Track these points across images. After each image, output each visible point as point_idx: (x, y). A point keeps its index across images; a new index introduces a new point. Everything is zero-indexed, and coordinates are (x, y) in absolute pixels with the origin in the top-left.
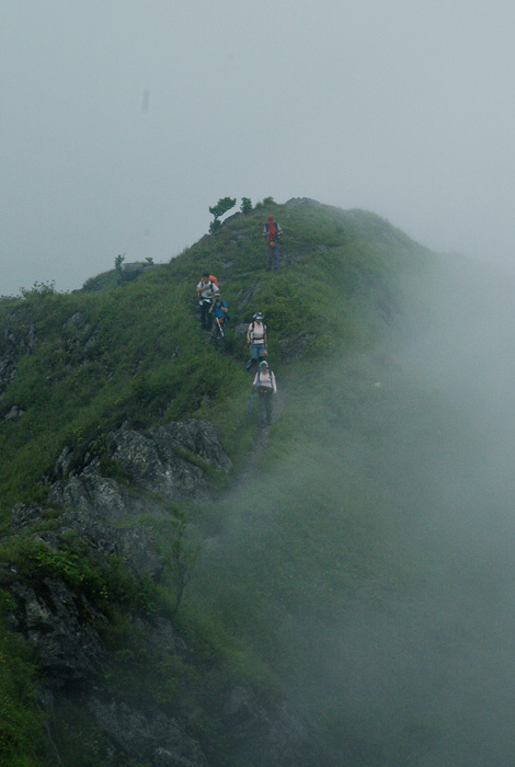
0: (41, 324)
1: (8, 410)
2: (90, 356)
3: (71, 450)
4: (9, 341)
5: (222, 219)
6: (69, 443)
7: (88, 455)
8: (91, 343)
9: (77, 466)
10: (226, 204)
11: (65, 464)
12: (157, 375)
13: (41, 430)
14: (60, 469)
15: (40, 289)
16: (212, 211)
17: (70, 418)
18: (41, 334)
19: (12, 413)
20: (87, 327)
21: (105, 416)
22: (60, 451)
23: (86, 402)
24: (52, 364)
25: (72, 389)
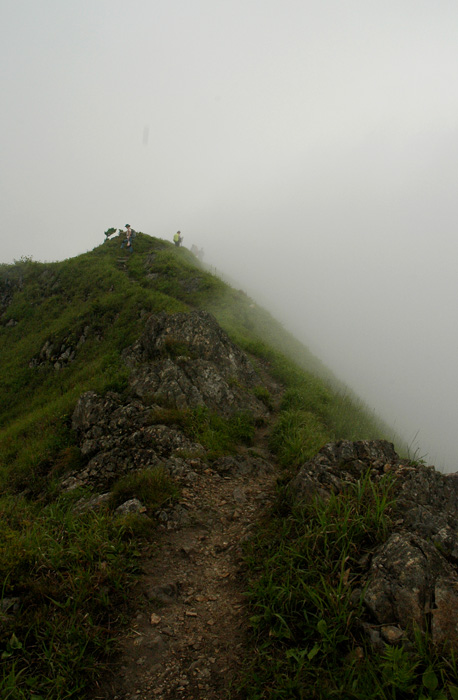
0: (26, 276)
1: (8, 321)
2: (56, 292)
3: (51, 343)
4: (8, 285)
5: (110, 238)
6: (50, 339)
7: (63, 346)
8: (56, 286)
9: (57, 353)
10: (112, 231)
11: (48, 352)
12: (106, 299)
13: (29, 332)
14: (45, 355)
15: (24, 260)
16: (106, 233)
17: (48, 325)
18: (26, 281)
19: (11, 323)
20: (53, 278)
21: (72, 323)
22: (44, 344)
23: (56, 316)
24: (34, 296)
25: (47, 309)
